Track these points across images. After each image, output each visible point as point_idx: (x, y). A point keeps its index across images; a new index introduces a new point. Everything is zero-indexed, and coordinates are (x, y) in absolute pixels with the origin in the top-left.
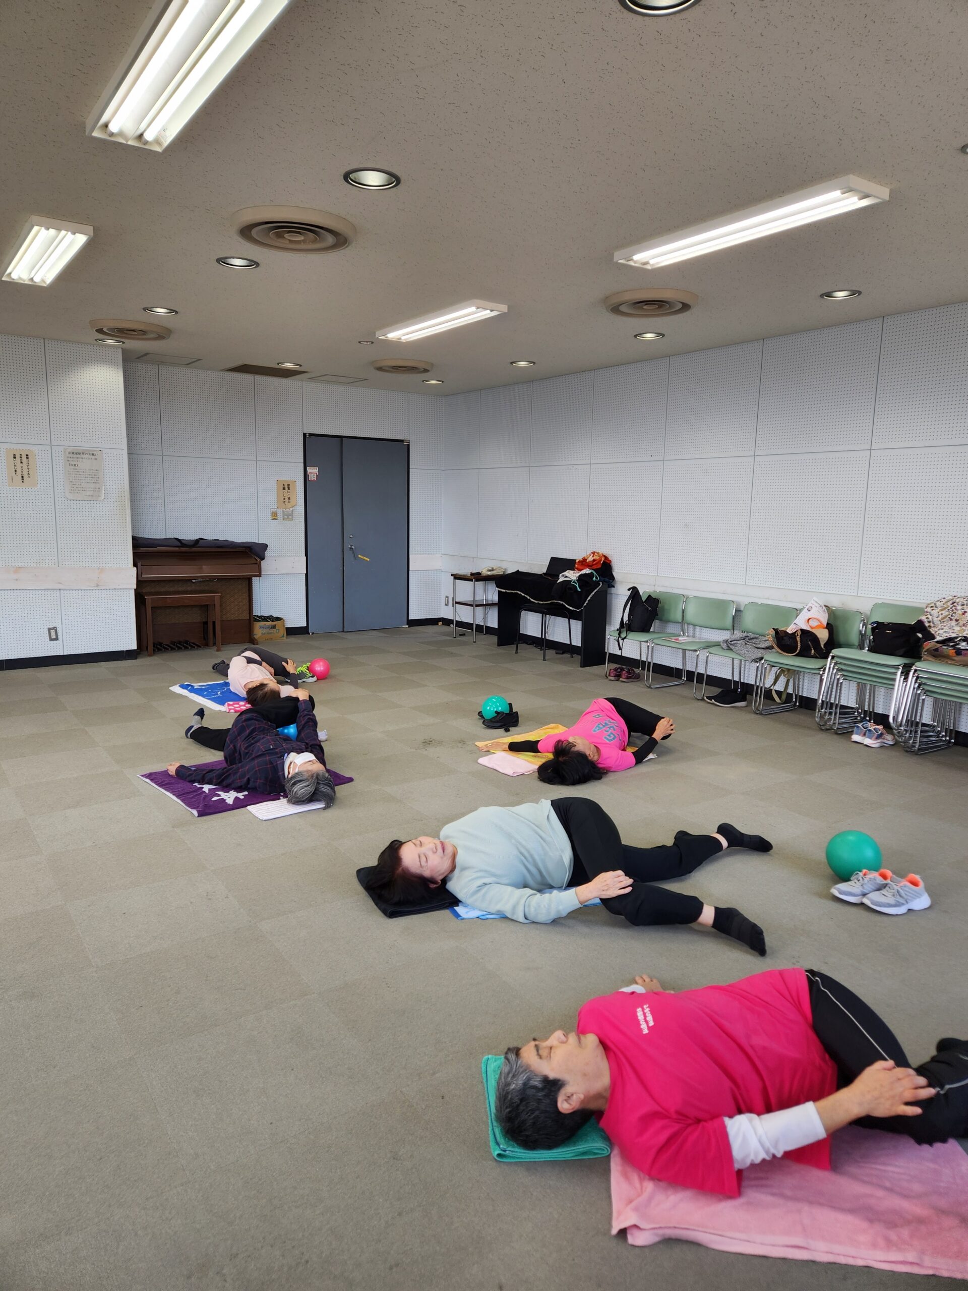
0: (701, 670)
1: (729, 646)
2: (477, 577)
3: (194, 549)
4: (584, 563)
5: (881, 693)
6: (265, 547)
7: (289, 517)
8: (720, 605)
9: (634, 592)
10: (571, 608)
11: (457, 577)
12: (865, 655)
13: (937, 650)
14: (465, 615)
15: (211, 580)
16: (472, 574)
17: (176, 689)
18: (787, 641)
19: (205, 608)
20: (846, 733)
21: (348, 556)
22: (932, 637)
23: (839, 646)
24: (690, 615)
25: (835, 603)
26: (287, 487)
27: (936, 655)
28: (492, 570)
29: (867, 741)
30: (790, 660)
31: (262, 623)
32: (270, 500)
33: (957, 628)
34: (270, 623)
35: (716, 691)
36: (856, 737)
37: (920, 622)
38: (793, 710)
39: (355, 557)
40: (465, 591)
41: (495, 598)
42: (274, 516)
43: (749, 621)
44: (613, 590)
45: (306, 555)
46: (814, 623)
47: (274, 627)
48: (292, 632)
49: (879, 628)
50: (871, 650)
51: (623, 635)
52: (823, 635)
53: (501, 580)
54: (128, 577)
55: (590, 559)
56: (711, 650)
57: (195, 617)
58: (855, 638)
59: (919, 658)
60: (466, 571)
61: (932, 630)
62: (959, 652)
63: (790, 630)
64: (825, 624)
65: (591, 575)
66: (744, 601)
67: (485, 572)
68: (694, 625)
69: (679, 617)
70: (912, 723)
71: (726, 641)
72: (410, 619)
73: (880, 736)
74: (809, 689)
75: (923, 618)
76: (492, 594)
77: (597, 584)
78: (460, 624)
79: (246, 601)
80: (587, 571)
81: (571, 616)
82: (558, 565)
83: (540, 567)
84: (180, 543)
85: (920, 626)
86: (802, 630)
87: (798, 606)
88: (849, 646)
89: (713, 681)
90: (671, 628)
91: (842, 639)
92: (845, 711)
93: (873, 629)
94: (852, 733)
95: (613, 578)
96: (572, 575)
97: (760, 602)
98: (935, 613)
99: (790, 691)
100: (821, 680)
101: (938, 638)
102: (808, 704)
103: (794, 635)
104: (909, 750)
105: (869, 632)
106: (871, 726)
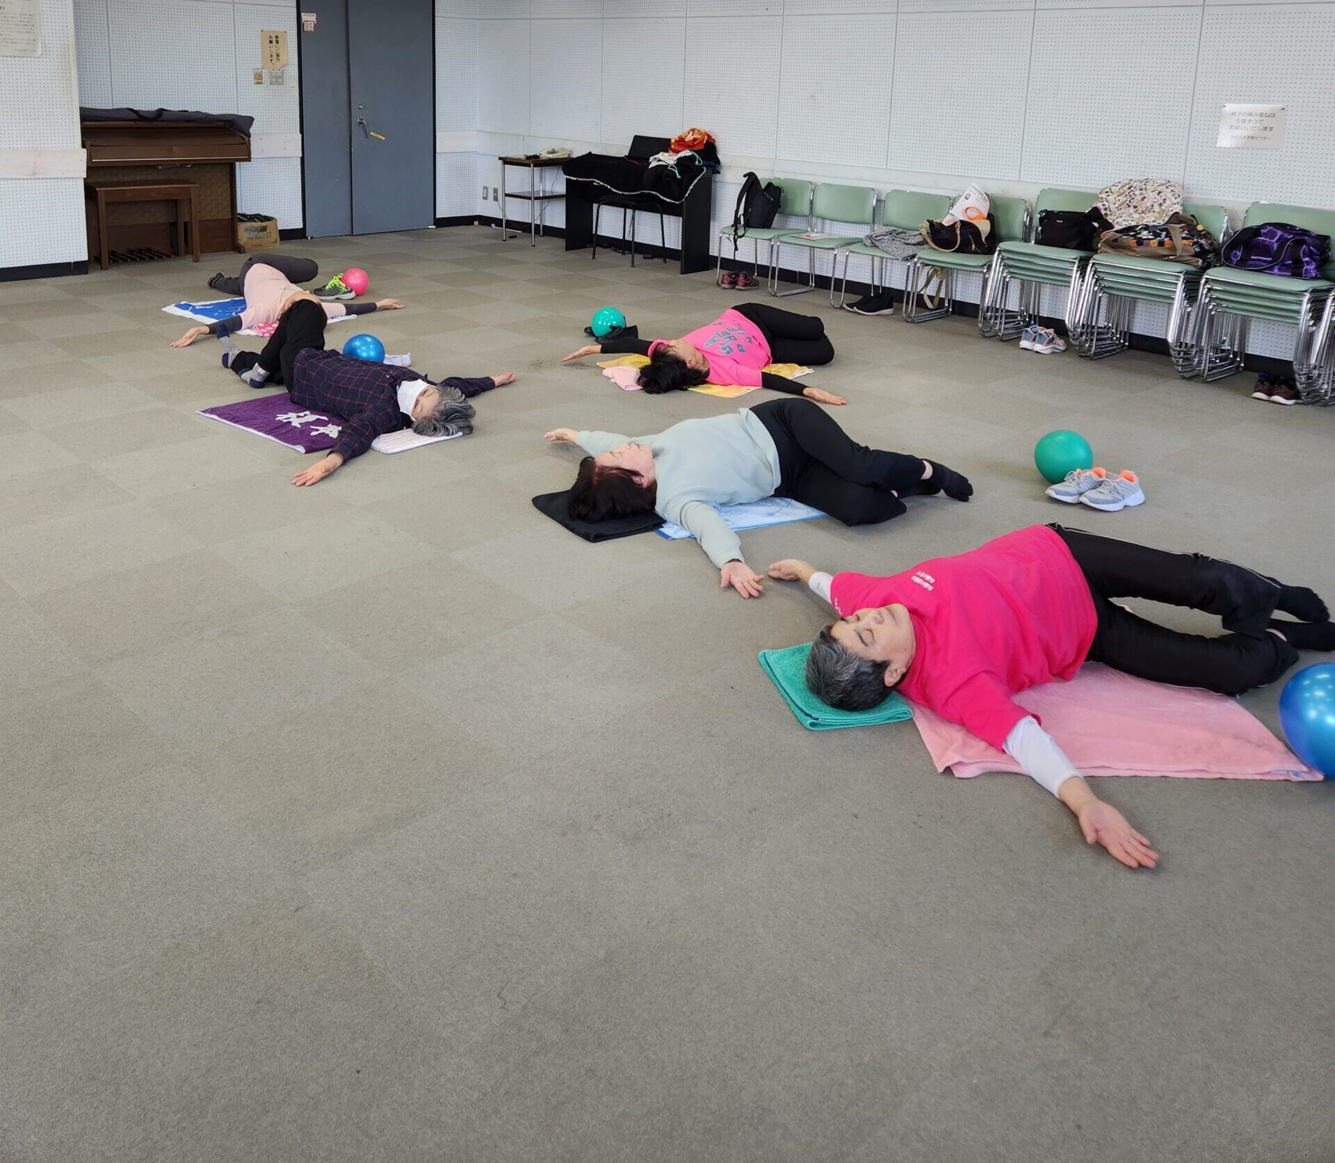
0: (839, 275)
1: (873, 242)
2: (535, 161)
3: (155, 124)
4: (681, 142)
5: (1046, 291)
6: (250, 120)
7: (278, 80)
8: (857, 194)
9: (752, 179)
10: (668, 200)
11: (506, 161)
12: (1031, 247)
13: (1116, 240)
14: (518, 212)
15: (182, 165)
16: (528, 158)
17: (172, 309)
18: (945, 235)
19: (173, 204)
20: (1012, 340)
21: (357, 133)
22: (1111, 226)
23: (1001, 241)
24: (821, 206)
25: (995, 189)
26: (274, 40)
27: (1116, 246)
28: (553, 152)
29: (1038, 347)
30: (946, 257)
31: (249, 224)
32: (253, 56)
33: (1136, 216)
34: (258, 224)
35: (857, 298)
36: (1024, 344)
37: (1096, 210)
38: (946, 315)
39: (367, 135)
40: (519, 179)
41: (561, 188)
42: (258, 79)
43: (894, 213)
44: (718, 177)
45: (302, 132)
46: (972, 214)
47: (264, 229)
48: (287, 235)
49: (1048, 218)
50: (1038, 242)
51: (740, 232)
52: (984, 227)
53: (569, 165)
54: (75, 162)
55: (690, 138)
56: (852, 248)
57: (159, 216)
58: (1018, 230)
59: (1095, 251)
60: (519, 153)
61: (1110, 219)
62: (1140, 242)
63: (947, 222)
64: (986, 215)
65: (692, 158)
66: (886, 189)
67: (545, 155)
68: (824, 219)
69: (805, 209)
70: (1088, 328)
71: (870, 237)
72: (437, 217)
73: (1051, 341)
74: (966, 291)
75: (1099, 205)
76: (556, 183)
77: (700, 170)
78: (511, 224)
79: (227, 195)
80: (687, 153)
81: (664, 209)
82: (645, 146)
83: (620, 147)
84: (138, 115)
85: (1096, 213)
86: (961, 221)
87: (952, 194)
88: (1011, 238)
89: (853, 287)
90: (794, 223)
91: (1003, 231)
92: (1010, 316)
93: (1041, 219)
94: (1019, 338)
95: (718, 162)
96: (668, 159)
97: (909, 189)
98: (1111, 198)
99: (942, 295)
100: (985, 281)
101: (1117, 227)
102: (964, 310)
103: (953, 226)
104: (1084, 356)
105: (1036, 222)
106: (1042, 330)
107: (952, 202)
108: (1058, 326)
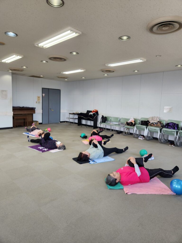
0: (114, 129)
1: (119, 125)
2: (74, 114)
3: (23, 108)
4: (93, 111)
5: (142, 131)
6: (35, 108)
7: (39, 103)
8: (117, 118)
9: (103, 116)
11: (70, 114)
12: (140, 125)
13: (151, 124)
14: (71, 121)
15: (26, 114)
17: (24, 133)
19: (24, 119)
20: (137, 138)
21: (50, 110)
22: (150, 123)
23: (136, 124)
24: (112, 120)
26: (39, 97)
27: (151, 125)
28: (76, 112)
29: (141, 139)
31: (35, 122)
32: (36, 99)
33: (153, 121)
35: (117, 132)
36: (139, 138)
37: (148, 121)
38: (129, 134)
40: (72, 116)
41: (77, 117)
42: (37, 103)
43: (122, 121)
44: (98, 116)
45: (42, 109)
46: (132, 121)
47: (37, 123)
48: (40, 124)
49: (142, 121)
51: (101, 123)
53: (78, 114)
54: (11, 113)
56: (116, 125)
57: (23, 121)
58: (138, 123)
59: (148, 126)
60: (72, 113)
62: (154, 125)
63: (129, 122)
66: (121, 117)
68: (112, 122)
69: (110, 120)
70: (147, 136)
72: (60, 121)
73: (143, 138)
74: (131, 131)
77: (96, 115)
79: (32, 118)
80: (94, 113)
81: (91, 120)
82: (89, 112)
83: (85, 112)
84: (20, 107)
86: (131, 122)
88: (137, 124)
90: (108, 122)
91: (136, 123)
92: (137, 135)
94: (138, 138)
95: (98, 114)
96: (92, 113)
97: (123, 118)
98: (150, 119)
99: (128, 132)
100: (134, 130)
102: (131, 134)
103: (129, 123)
104: (147, 140)
105: (140, 122)
106: (141, 137)
107: (129, 119)
108: (143, 136)
